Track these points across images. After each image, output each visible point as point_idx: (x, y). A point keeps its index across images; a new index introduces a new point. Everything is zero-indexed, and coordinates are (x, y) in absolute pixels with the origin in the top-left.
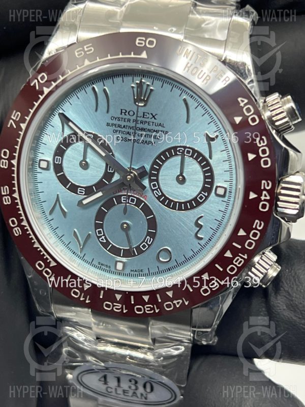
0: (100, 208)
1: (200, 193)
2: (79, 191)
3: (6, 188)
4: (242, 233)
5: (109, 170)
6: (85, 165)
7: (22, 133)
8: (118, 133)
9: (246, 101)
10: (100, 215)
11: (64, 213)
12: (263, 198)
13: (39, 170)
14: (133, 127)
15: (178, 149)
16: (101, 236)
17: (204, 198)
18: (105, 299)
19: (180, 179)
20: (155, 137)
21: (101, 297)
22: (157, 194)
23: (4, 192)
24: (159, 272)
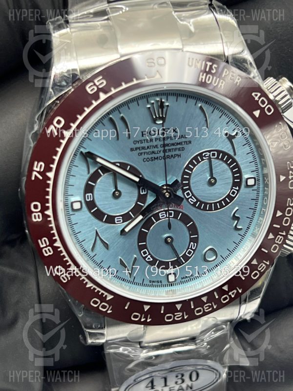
0: (141, 230)
1: (232, 189)
2: (116, 220)
3: (45, 240)
4: (279, 214)
5: (142, 192)
6: (116, 195)
7: (51, 182)
8: (143, 155)
9: (259, 94)
10: (142, 237)
11: (106, 246)
12: (290, 177)
13: (71, 213)
14: (156, 146)
15: (203, 155)
16: (147, 256)
17: (236, 192)
18: (165, 313)
19: (212, 183)
20: (179, 149)
21: (162, 312)
22: (192, 202)
23: (42, 244)
24: (209, 271)
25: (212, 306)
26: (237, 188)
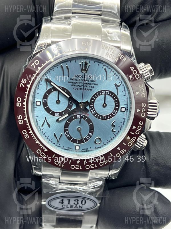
0: (67, 122)
1: (114, 111)
2: (56, 114)
3: (20, 116)
4: (134, 127)
5: (70, 103)
6: (58, 102)
7: (28, 89)
8: (74, 86)
9: (133, 68)
10: (67, 125)
11: (49, 125)
12: (143, 111)
13: (35, 106)
14: (81, 83)
15: (103, 92)
16: (67, 135)
17: (115, 113)
18: (71, 164)
19: (104, 105)
20: (91, 87)
21: (70, 163)
22: (93, 113)
23: (19, 118)
24: (96, 149)
25: (94, 166)
26: (116, 111)
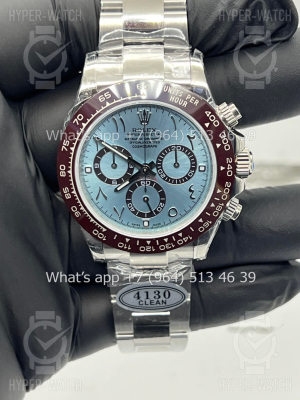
0: (128, 191)
1: (190, 171)
2: (113, 182)
3: (67, 189)
4: (219, 191)
5: (131, 166)
6: (114, 166)
7: (72, 154)
9: (210, 113)
10: (129, 195)
11: (106, 197)
12: (228, 168)
13: (85, 174)
15: (172, 147)
16: (131, 208)
17: (192, 174)
18: (140, 245)
19: (176, 165)
21: (138, 244)
22: (163, 176)
23: (65, 191)
24: (171, 223)
25: (171, 245)
26: (193, 171)
